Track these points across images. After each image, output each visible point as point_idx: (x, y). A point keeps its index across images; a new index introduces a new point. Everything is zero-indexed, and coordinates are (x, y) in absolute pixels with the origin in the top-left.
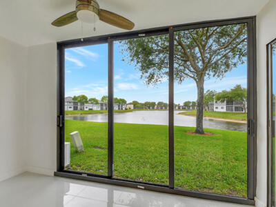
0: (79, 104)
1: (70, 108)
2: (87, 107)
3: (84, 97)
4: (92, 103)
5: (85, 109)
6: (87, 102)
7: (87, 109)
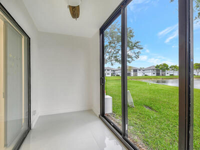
0: (161, 71)
1: (154, 74)
2: (168, 73)
3: (165, 65)
4: (173, 70)
5: (167, 75)
6: (167, 69)
7: (169, 75)
